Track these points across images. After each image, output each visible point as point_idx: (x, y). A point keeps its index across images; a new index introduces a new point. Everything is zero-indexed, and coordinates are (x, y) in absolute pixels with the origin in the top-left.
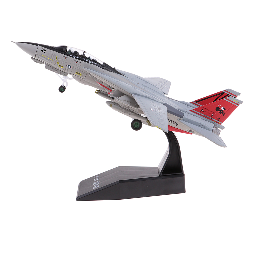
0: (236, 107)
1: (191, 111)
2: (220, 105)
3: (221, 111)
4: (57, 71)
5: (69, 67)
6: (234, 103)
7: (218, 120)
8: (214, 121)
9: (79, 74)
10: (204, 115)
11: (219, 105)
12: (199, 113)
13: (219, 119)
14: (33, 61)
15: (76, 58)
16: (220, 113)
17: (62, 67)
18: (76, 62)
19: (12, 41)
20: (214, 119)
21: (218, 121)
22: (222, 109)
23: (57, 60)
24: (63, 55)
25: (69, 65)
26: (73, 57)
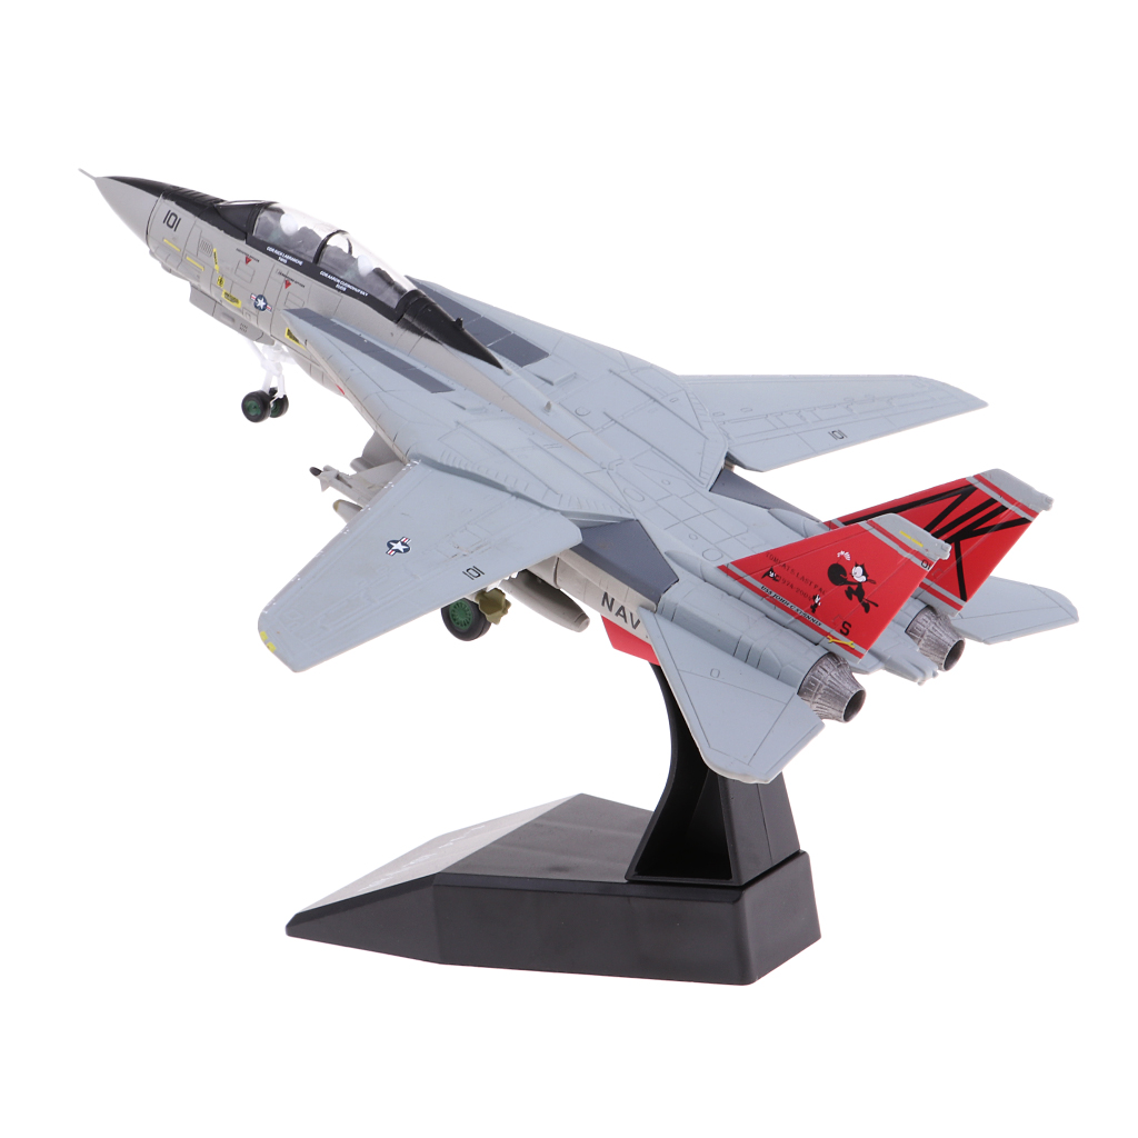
1: (724, 569)
2: (847, 556)
3: (854, 587)
4: (233, 320)
5: (261, 303)
6: (907, 549)
7: (841, 632)
8: (825, 634)
9: (295, 339)
10: (779, 598)
11: (842, 553)
13: (846, 626)
15: (290, 264)
16: (851, 598)
17: (237, 301)
18: (288, 284)
19: (82, 171)
20: (824, 627)
21: (846, 635)
22: (858, 574)
23: (216, 267)
25: (261, 297)
26: (277, 257)
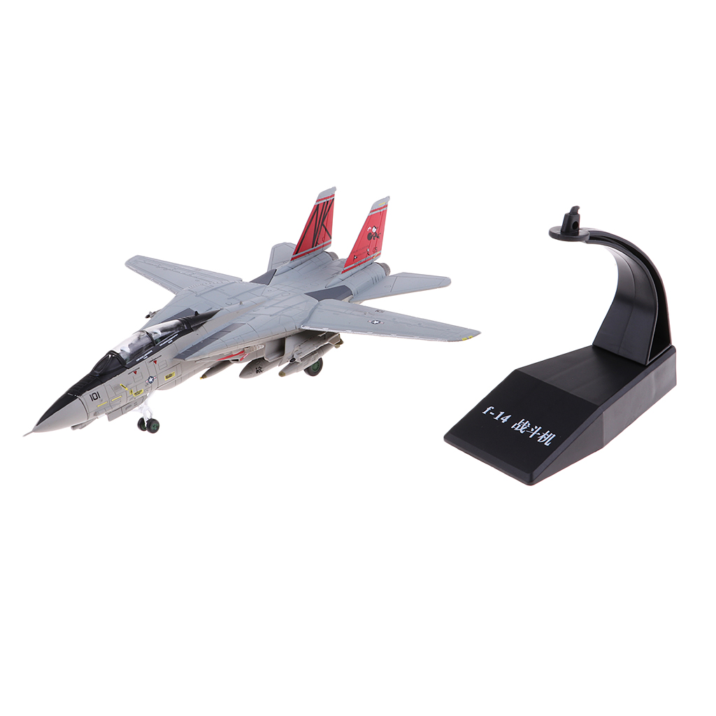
0: (385, 212)
1: (343, 272)
4: (130, 406)
5: (151, 380)
9: (170, 376)
10: (359, 262)
11: (369, 229)
12: (353, 265)
14: (78, 430)
15: (149, 356)
17: (141, 391)
18: (155, 362)
22: (374, 230)
23: (126, 389)
24: (128, 371)
25: (149, 378)
26: (143, 360)
